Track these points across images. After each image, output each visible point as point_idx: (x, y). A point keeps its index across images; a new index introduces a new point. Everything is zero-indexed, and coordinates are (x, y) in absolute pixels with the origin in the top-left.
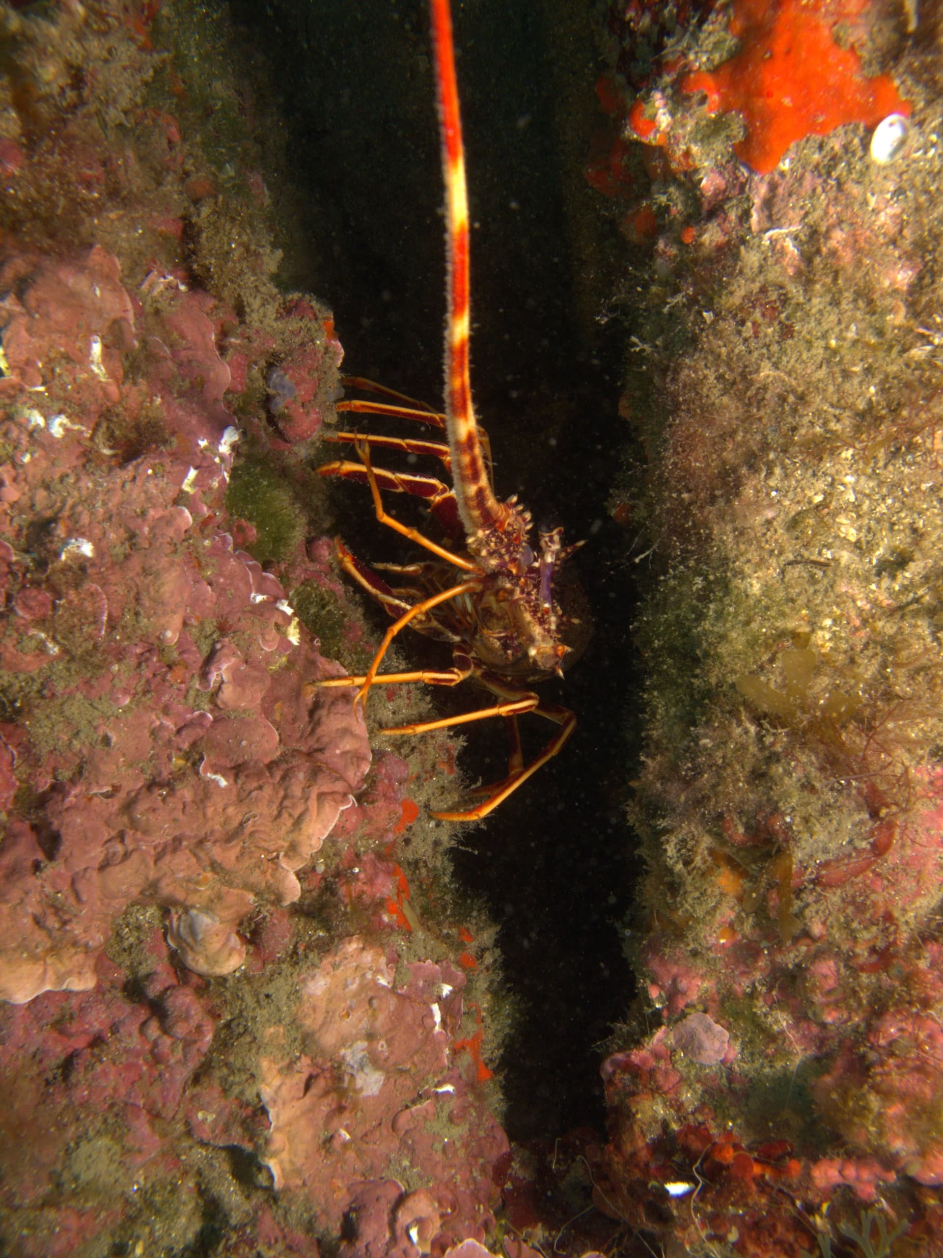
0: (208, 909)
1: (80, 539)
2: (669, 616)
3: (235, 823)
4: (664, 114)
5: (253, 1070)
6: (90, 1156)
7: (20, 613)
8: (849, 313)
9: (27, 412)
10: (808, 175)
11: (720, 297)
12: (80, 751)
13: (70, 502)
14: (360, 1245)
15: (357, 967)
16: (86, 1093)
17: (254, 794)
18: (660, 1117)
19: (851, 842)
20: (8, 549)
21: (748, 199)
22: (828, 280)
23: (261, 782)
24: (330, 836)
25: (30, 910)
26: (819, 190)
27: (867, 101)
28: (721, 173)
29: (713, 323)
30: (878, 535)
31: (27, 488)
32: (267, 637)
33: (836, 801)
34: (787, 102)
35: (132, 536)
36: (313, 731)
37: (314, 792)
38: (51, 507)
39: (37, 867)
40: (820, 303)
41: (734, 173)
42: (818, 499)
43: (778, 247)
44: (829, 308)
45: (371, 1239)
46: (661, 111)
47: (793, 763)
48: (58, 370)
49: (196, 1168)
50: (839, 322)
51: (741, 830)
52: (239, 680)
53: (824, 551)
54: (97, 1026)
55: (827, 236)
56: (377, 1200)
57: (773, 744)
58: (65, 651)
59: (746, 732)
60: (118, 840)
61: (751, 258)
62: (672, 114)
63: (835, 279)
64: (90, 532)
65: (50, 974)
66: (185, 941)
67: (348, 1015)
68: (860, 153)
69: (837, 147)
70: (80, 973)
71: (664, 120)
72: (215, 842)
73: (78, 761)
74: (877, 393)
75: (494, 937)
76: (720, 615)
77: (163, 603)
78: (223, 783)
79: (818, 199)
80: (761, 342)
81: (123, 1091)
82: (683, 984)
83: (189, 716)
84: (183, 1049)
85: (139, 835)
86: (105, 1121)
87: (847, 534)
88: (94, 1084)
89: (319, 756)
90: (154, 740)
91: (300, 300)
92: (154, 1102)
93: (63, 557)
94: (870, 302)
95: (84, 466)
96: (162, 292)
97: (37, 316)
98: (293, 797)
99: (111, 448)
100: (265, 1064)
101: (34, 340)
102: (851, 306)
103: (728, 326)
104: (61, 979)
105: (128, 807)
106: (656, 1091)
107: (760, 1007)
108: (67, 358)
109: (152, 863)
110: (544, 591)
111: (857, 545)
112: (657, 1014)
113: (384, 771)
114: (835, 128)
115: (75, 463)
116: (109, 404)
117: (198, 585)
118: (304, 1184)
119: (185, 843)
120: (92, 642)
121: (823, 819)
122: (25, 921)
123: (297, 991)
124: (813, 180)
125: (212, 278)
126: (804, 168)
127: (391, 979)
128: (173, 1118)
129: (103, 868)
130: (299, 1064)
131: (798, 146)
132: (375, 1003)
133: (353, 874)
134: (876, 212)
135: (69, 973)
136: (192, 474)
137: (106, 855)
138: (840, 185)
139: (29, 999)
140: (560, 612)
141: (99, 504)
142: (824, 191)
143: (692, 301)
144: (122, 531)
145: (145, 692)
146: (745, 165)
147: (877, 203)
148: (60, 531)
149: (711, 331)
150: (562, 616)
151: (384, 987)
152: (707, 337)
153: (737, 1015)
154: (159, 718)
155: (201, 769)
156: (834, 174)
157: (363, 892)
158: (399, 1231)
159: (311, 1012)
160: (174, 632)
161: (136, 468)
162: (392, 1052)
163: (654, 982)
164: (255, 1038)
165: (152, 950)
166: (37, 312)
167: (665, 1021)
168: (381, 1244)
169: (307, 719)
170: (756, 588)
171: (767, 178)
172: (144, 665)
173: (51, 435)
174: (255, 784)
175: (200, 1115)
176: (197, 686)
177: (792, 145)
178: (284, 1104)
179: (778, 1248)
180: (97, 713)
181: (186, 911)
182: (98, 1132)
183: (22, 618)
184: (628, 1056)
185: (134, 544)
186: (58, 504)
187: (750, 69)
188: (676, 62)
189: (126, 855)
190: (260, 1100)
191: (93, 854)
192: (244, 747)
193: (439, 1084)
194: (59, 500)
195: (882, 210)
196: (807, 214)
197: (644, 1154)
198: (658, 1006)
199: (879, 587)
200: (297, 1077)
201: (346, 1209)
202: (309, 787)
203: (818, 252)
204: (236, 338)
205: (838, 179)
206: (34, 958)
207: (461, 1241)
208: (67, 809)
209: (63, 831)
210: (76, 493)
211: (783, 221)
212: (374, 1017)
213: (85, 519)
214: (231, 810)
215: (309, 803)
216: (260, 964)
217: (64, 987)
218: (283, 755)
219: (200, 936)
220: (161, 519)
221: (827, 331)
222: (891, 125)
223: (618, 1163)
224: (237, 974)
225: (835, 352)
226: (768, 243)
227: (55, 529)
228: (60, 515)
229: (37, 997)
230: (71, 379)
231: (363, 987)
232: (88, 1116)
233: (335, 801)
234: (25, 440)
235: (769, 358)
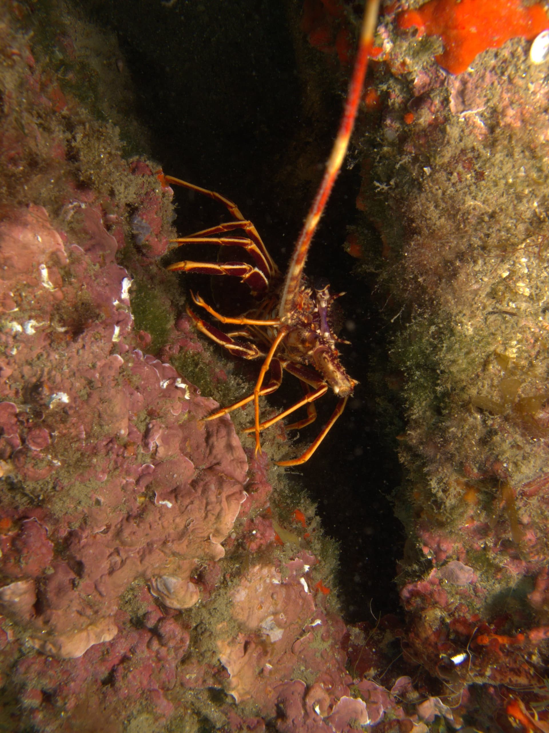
0: (174, 574)
1: (60, 393)
2: (415, 348)
3: (182, 527)
4: (388, 42)
5: (214, 649)
6: (138, 726)
7: (33, 448)
8: (520, 161)
9: (10, 325)
10: (488, 74)
11: (435, 159)
12: (83, 511)
13: (46, 370)
14: (289, 722)
15: (260, 579)
16: (126, 691)
17: (189, 507)
18: (439, 617)
19: (541, 469)
20: (13, 406)
21: (447, 90)
22: (506, 142)
23: (191, 499)
24: (237, 518)
25: (74, 609)
26: (496, 83)
27: (527, 23)
28: (426, 73)
29: (430, 175)
30: (543, 290)
31: (16, 367)
32: (175, 408)
33: (532, 450)
34: (473, 30)
35: (90, 383)
36: (211, 452)
37: (224, 495)
38: (35, 375)
39: (73, 584)
40: (500, 156)
41: (436, 74)
42: (505, 274)
43: (471, 122)
44: (507, 159)
45: (294, 717)
46: (386, 41)
47: (506, 435)
48: (24, 294)
49: (190, 702)
50: (514, 167)
51: (476, 471)
52: (165, 440)
53: (510, 304)
54: (122, 652)
55: (503, 113)
56: (293, 694)
57: (492, 425)
58: (63, 462)
59: (475, 418)
60: (116, 554)
61: (453, 132)
62: (394, 42)
63: (510, 142)
64: (63, 386)
65: (92, 636)
66: (163, 593)
67: (261, 607)
68: (523, 58)
69: (506, 55)
70: (109, 630)
71: (388, 46)
72: (173, 541)
73: (82, 516)
74: (538, 206)
75: (315, 510)
76: (450, 349)
77: (116, 416)
78: (170, 505)
79: (496, 89)
80: (464, 184)
81: (145, 682)
82: (444, 547)
83: (140, 469)
84: (175, 651)
85: (127, 548)
86: (141, 704)
87: (524, 292)
88: (129, 685)
89: (218, 467)
90: (125, 492)
91: (138, 161)
92: (164, 682)
93: (51, 407)
94: (533, 151)
95: (50, 345)
96: (73, 215)
97: (6, 268)
98: (212, 503)
99: (63, 326)
100: (219, 643)
101: (6, 282)
102: (521, 155)
103: (442, 176)
104: (98, 636)
105: (119, 533)
106: (435, 604)
107: (491, 555)
108: (28, 285)
109: (139, 563)
110: (324, 326)
111: (531, 298)
112: (430, 561)
113: (256, 465)
114: (505, 42)
115: (44, 344)
116: (57, 302)
117: (133, 397)
118: (252, 697)
119: (155, 546)
120: (80, 453)
121: (525, 462)
122: (73, 615)
123: (230, 602)
124: (491, 76)
125: (94, 183)
126: (485, 69)
127: (279, 578)
128: (175, 686)
129: (111, 572)
130: (238, 639)
131: (480, 56)
132: (275, 596)
133: (253, 535)
134: (534, 93)
135: (102, 632)
136: (117, 330)
137: (111, 564)
138: (510, 80)
139: (83, 652)
140: (336, 338)
141: (65, 367)
142: (499, 83)
143: (415, 160)
144: (83, 380)
145: (116, 469)
146: (444, 69)
147: (535, 87)
148: (46, 391)
149: (430, 179)
150: (337, 339)
151: (277, 584)
152: (428, 184)
153: (477, 559)
154: (124, 478)
155: (156, 501)
156: (506, 74)
157: (261, 544)
158: (309, 709)
159: (240, 611)
160: (125, 429)
161: (83, 339)
162: (288, 618)
163: (426, 545)
164: (212, 633)
165: (144, 599)
166: (6, 265)
167: (435, 565)
168: (300, 719)
169: (205, 444)
170: (470, 331)
171: (460, 77)
172: (110, 452)
173: (27, 335)
174: (188, 501)
175: (188, 677)
176: (142, 451)
177: (477, 57)
178: (235, 662)
179: (512, 673)
180: (89, 490)
181: (160, 577)
182: (139, 711)
183: (35, 450)
184: (416, 586)
185: (93, 387)
186: (39, 373)
187: (448, 11)
188: (393, 6)
189: (123, 562)
190: (221, 663)
191: (103, 566)
192: (176, 478)
193: (313, 621)
194: (39, 369)
195: (538, 91)
196: (488, 101)
197: (433, 638)
198: (429, 557)
199: (544, 318)
200: (238, 646)
201: (276, 702)
202: (220, 494)
203: (498, 124)
204: (113, 214)
205: (509, 77)
206: (81, 630)
207: (339, 700)
208: (83, 547)
209: (84, 560)
210: (49, 364)
211: (473, 105)
212: (276, 604)
213: (58, 379)
214: (178, 520)
215: (222, 505)
216: (208, 595)
217: (102, 641)
218: (199, 475)
219: (172, 591)
220: (105, 365)
221: (506, 174)
222: (543, 37)
223: (419, 644)
224: (197, 605)
225: (511, 186)
226: (463, 120)
227: (42, 391)
228: (42, 380)
229: (88, 650)
230: (33, 296)
231: (266, 589)
232: (131, 704)
233: (236, 499)
234: (11, 340)
235: (470, 194)
